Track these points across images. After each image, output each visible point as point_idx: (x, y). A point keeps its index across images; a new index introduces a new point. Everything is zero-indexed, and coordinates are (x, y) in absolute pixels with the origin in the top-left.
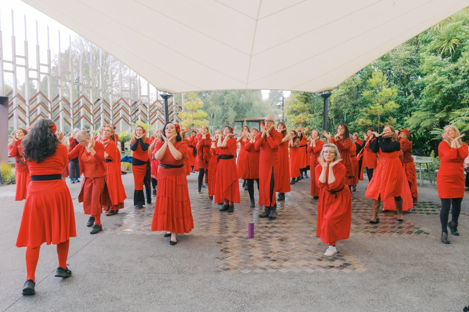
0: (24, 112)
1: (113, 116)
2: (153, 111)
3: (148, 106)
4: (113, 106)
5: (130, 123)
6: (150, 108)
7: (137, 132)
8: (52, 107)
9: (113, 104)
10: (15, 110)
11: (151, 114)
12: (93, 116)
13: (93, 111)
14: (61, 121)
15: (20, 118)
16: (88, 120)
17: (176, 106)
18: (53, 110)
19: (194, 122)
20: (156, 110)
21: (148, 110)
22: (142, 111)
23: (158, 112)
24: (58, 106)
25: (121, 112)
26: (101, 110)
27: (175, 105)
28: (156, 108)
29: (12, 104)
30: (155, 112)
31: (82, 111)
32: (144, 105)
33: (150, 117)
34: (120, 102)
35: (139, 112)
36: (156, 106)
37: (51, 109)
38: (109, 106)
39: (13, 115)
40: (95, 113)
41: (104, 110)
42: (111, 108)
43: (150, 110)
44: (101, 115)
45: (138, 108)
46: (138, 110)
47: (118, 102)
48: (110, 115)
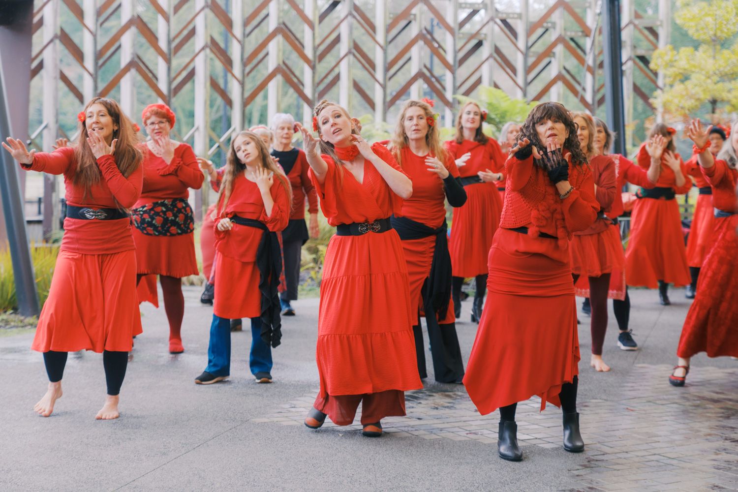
0: (79, 55)
1: (388, 67)
2: (539, 48)
3: (520, 28)
4: (388, 29)
5: (449, 95)
6: (529, 33)
7: (407, 123)
8: (173, 35)
9: (389, 21)
10: (50, 47)
11: (531, 60)
12: (313, 68)
13: (315, 49)
14: (200, 88)
15: (64, 78)
16: (292, 82)
17: (635, 26)
18: (174, 45)
19: (721, 90)
20: (554, 45)
21: (521, 43)
22: (497, 50)
23: (559, 49)
24: (193, 32)
25: (415, 52)
26: (344, 47)
27: (630, 22)
28: (552, 36)
29: (41, 23)
30: (549, 52)
31: (276, 51)
32: (504, 21)
33: (528, 70)
34: (414, 11)
35: (485, 51)
36: (554, 25)
37: (169, 42)
38: (373, 28)
39: (41, 66)
40: (321, 57)
41: (356, 47)
42: (380, 36)
43: (530, 44)
44: (343, 68)
45: (481, 37)
46: (479, 44)
47: (406, 13)
48: (373, 66)
